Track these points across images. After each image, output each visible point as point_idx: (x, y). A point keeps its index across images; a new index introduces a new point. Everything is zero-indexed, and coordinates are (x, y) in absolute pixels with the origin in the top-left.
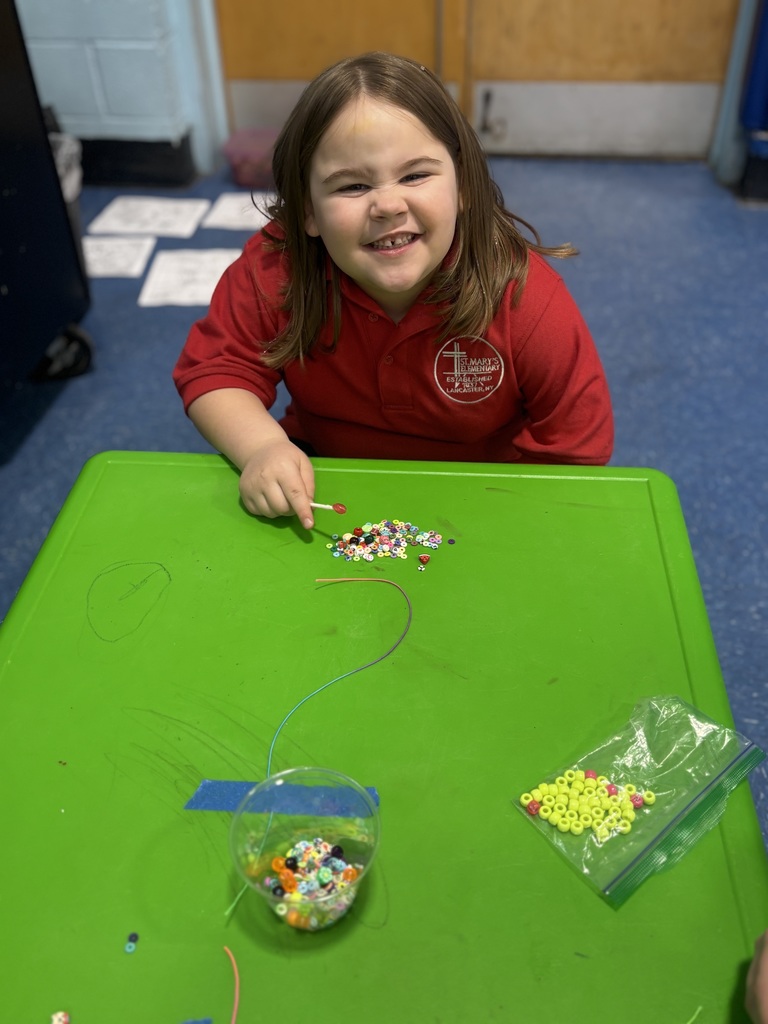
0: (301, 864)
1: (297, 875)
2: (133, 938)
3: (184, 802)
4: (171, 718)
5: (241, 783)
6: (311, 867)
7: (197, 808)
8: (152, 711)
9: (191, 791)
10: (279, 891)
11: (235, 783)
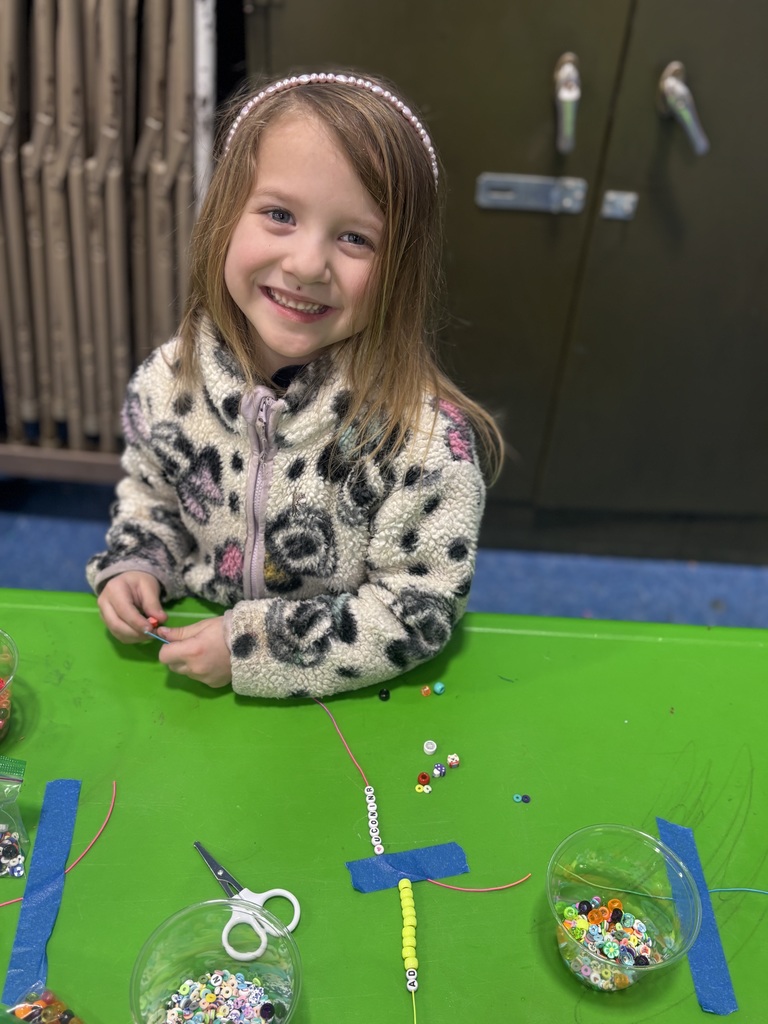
0: (618, 926)
1: (606, 924)
2: (526, 799)
3: (663, 816)
4: (751, 788)
5: (699, 865)
6: (619, 936)
7: (660, 828)
8: (752, 771)
9: (677, 820)
10: (585, 909)
11: (697, 859)
